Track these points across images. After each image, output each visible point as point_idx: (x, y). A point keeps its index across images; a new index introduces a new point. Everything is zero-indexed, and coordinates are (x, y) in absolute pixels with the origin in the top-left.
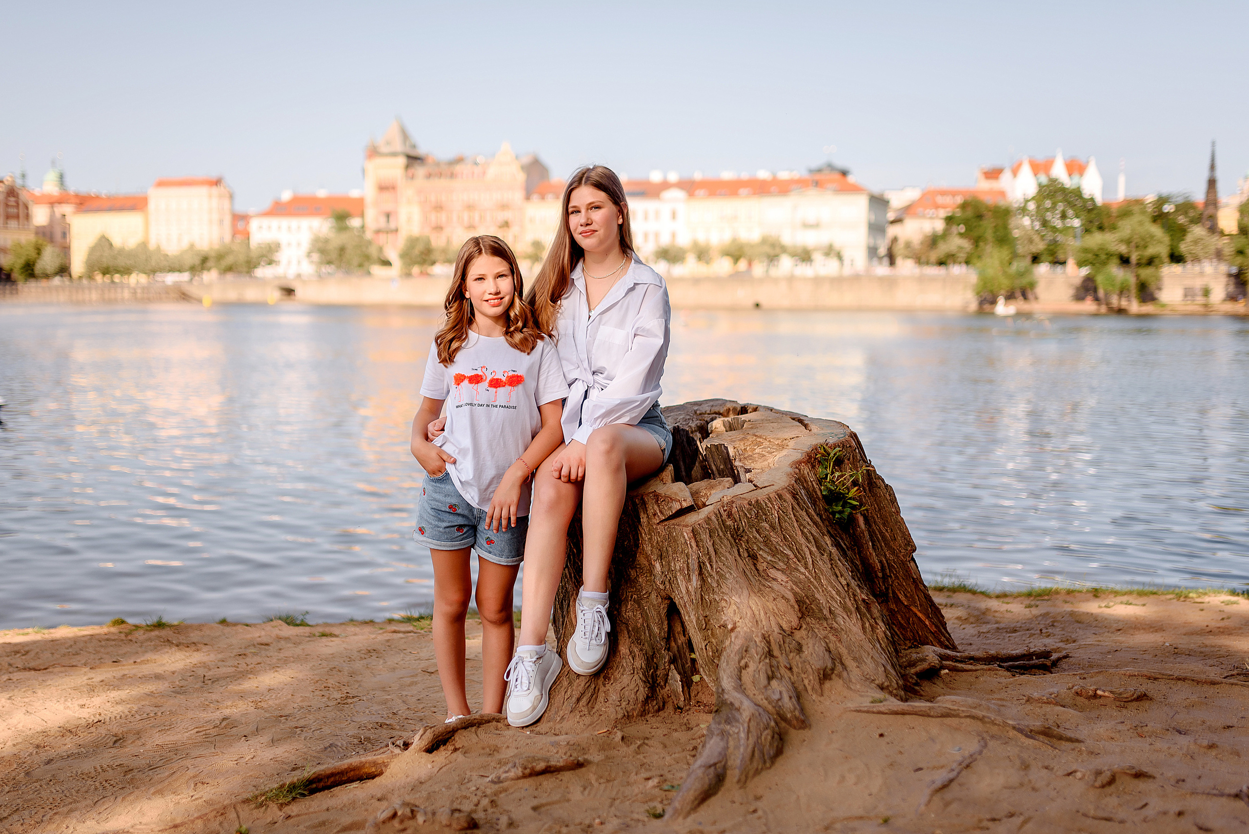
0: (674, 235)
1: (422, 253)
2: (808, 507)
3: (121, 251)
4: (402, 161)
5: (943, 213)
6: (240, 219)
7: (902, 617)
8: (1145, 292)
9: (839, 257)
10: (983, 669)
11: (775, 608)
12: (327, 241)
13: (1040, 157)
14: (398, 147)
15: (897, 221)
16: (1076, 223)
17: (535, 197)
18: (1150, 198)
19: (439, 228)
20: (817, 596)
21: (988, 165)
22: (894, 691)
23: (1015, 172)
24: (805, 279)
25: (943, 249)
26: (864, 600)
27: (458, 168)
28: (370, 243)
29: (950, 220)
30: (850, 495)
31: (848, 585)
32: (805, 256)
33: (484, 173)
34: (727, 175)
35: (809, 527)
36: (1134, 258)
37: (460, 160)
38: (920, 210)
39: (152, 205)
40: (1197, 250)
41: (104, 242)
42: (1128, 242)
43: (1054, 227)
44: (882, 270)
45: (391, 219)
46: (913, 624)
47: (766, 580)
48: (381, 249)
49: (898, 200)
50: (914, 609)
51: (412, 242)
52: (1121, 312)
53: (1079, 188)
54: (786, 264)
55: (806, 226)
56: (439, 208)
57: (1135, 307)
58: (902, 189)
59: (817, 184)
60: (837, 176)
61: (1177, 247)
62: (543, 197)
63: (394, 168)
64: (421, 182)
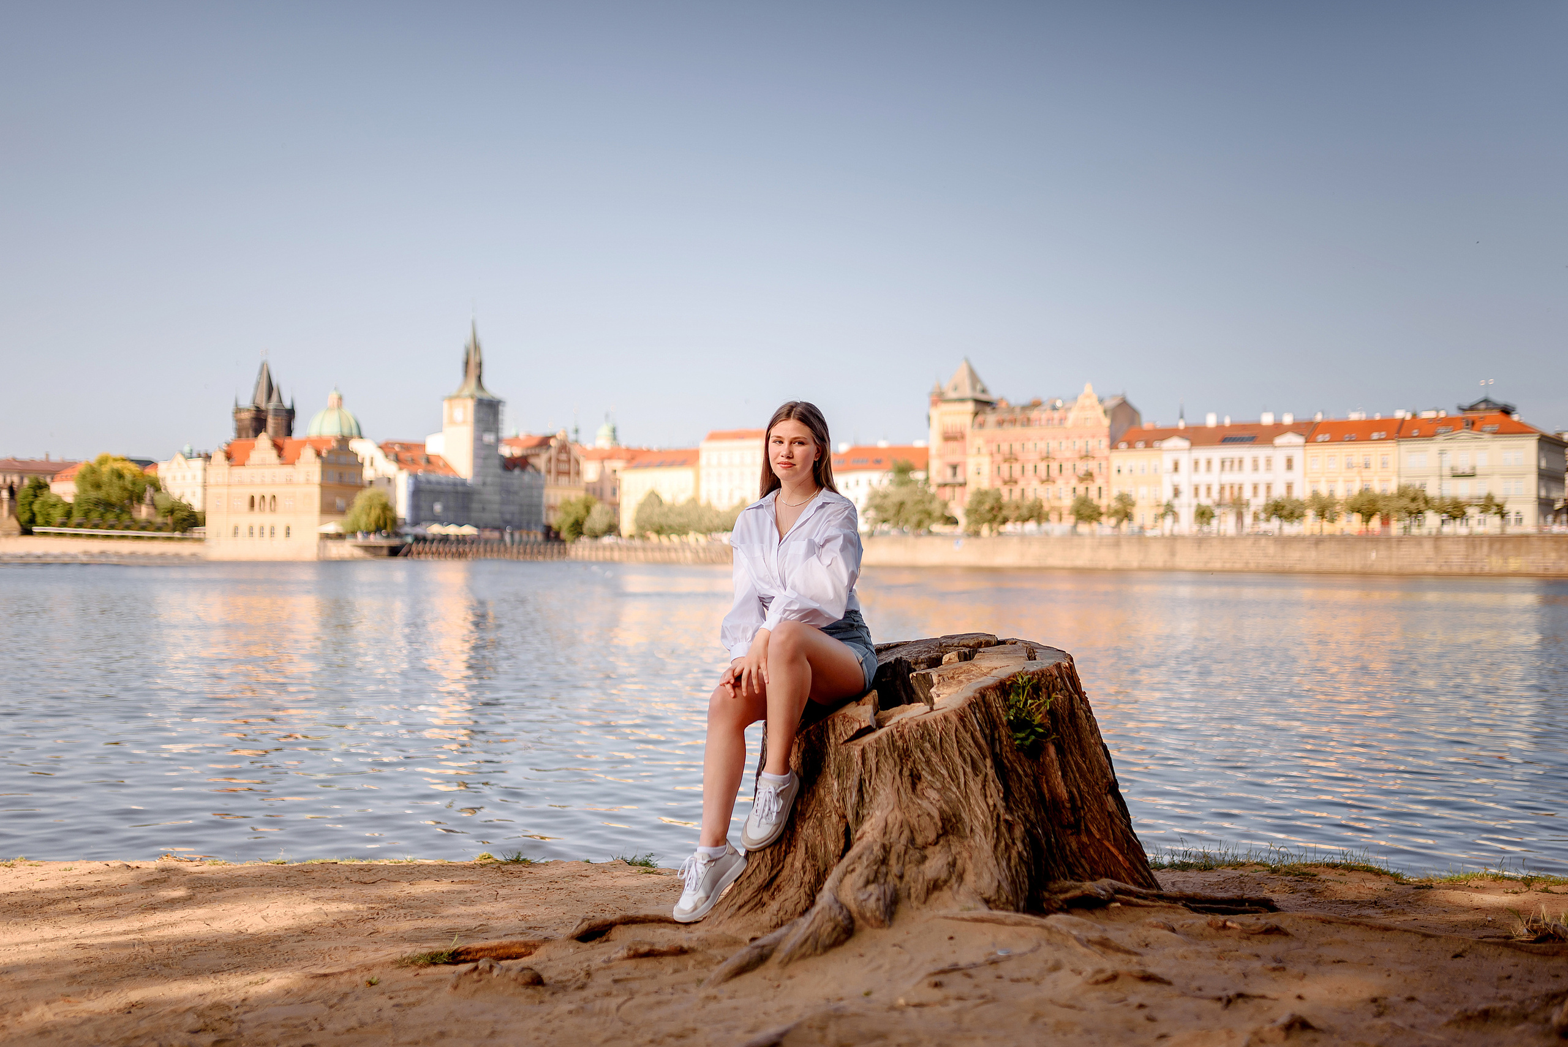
0: (1289, 487)
1: (992, 509)
3: (672, 508)
4: (970, 407)
7: (1094, 851)
9: (1502, 513)
10: (1161, 906)
11: (916, 823)
12: (885, 496)
14: (967, 392)
17: (1123, 446)
19: (1011, 481)
20: (963, 815)
24: (1456, 539)
26: (1006, 821)
27: (1034, 414)
28: (933, 498)
30: (1036, 722)
31: (995, 806)
32: (1455, 511)
33: (1062, 420)
34: (1356, 416)
35: (969, 749)
37: (1036, 405)
39: (703, 460)
41: (654, 498)
44: (1559, 527)
45: (959, 470)
46: (1106, 859)
48: (945, 506)
50: (1107, 843)
51: (981, 496)
54: (1432, 521)
55: (1459, 475)
56: (1011, 458)
59: (1471, 425)
60: (1496, 414)
62: (1131, 445)
63: (961, 415)
64: (991, 430)
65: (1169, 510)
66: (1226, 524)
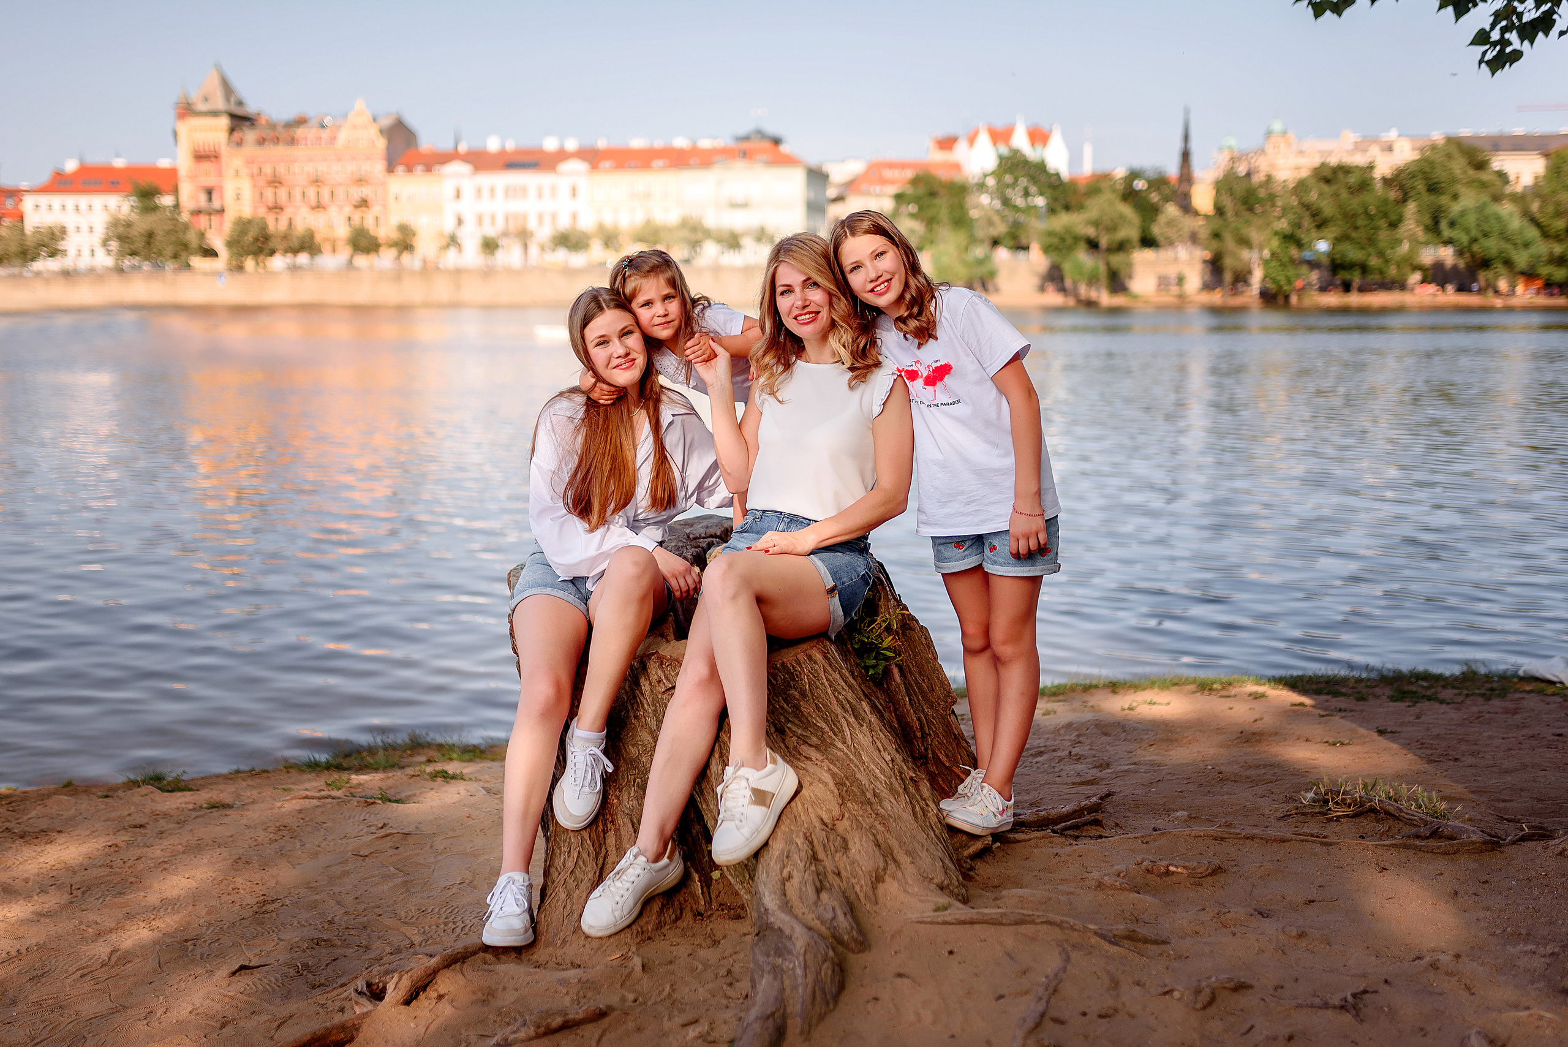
0: (574, 217)
1: (257, 240)
2: (842, 668)
4: (224, 122)
5: (893, 190)
6: (12, 197)
7: (943, 780)
8: (1116, 282)
11: (812, 795)
12: (129, 225)
13: (999, 124)
14: (220, 104)
15: (839, 199)
16: (1040, 201)
17: (400, 169)
18: (1120, 172)
19: (277, 208)
20: (858, 776)
21: (942, 132)
22: (956, 890)
23: (972, 140)
24: (733, 269)
26: (911, 778)
27: (300, 132)
28: (186, 227)
29: (899, 198)
30: (885, 645)
31: (893, 760)
32: (732, 241)
33: (333, 139)
34: (637, 143)
35: (844, 693)
36: (1104, 242)
37: (301, 122)
38: (864, 187)
40: (1171, 233)
42: (1096, 224)
43: (1015, 206)
45: (215, 196)
47: (799, 760)
48: (202, 235)
49: (839, 173)
50: (957, 770)
51: (243, 226)
52: (1090, 305)
53: (1043, 161)
54: (711, 251)
55: (735, 205)
56: (276, 182)
57: (1106, 299)
58: (843, 161)
59: (745, 154)
60: (767, 145)
61: (1149, 228)
62: (410, 169)
63: (214, 132)
64: (250, 149)
65: (453, 241)
66: (510, 256)
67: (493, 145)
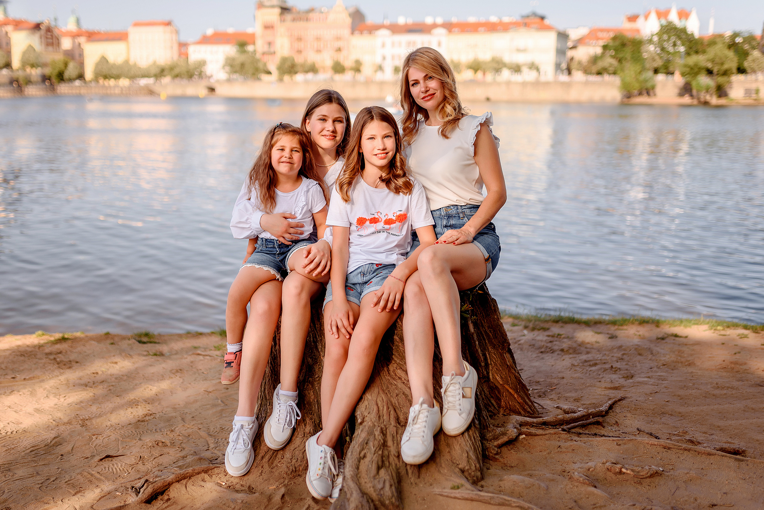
1: (290, 67)
3: (114, 66)
4: (277, 11)
5: (601, 43)
6: (183, 45)
8: (721, 92)
9: (538, 69)
12: (234, 59)
13: (662, 8)
14: (275, 2)
15: (574, 47)
16: (682, 49)
17: (356, 32)
18: (728, 33)
19: (299, 52)
23: (646, 17)
24: (517, 83)
25: (601, 64)
27: (311, 15)
28: (259, 60)
29: (605, 47)
32: (517, 69)
33: (326, 18)
34: (472, 19)
36: (715, 70)
37: (312, 10)
38: (587, 40)
39: (131, 37)
40: (754, 65)
41: (103, 60)
42: (712, 61)
43: (668, 52)
44: (564, 78)
45: (271, 46)
48: (265, 65)
49: (574, 34)
51: (284, 60)
52: (706, 103)
53: (685, 27)
54: (506, 74)
55: (519, 50)
56: (299, 39)
57: (714, 100)
58: (577, 28)
59: (526, 25)
60: (538, 20)
61: (742, 63)
62: (361, 32)
63: (273, 15)
64: (288, 23)
65: (380, 68)
67: (401, 21)
